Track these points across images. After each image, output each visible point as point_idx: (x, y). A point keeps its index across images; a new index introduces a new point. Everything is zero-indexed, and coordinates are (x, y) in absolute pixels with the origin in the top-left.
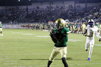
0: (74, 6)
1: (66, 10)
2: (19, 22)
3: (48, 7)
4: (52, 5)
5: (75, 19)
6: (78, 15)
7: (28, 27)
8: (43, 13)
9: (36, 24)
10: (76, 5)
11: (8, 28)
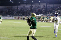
0: (46, 6)
1: (41, 8)
2: (13, 15)
3: (30, 7)
4: (32, 6)
5: (47, 14)
6: (48, 12)
7: (18, 18)
8: (27, 10)
9: (23, 17)
10: (47, 5)
11: (6, 19)
